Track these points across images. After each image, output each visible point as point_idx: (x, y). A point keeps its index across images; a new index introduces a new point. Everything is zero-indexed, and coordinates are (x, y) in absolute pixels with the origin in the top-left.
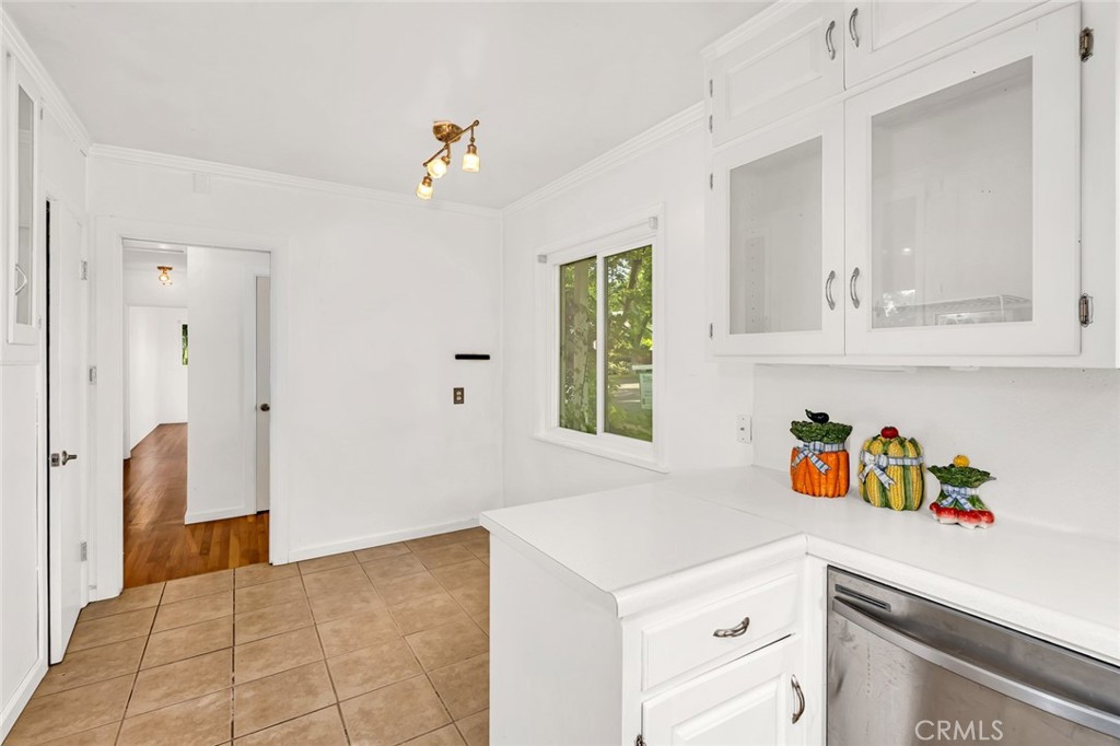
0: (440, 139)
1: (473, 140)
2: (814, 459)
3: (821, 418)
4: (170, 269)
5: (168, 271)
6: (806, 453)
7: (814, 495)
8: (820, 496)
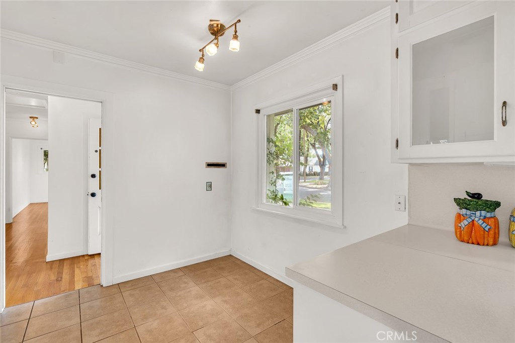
0: (212, 34)
1: (236, 32)
2: (481, 222)
3: (478, 196)
4: (37, 118)
5: (35, 119)
6: (473, 218)
7: (478, 244)
8: (483, 245)
